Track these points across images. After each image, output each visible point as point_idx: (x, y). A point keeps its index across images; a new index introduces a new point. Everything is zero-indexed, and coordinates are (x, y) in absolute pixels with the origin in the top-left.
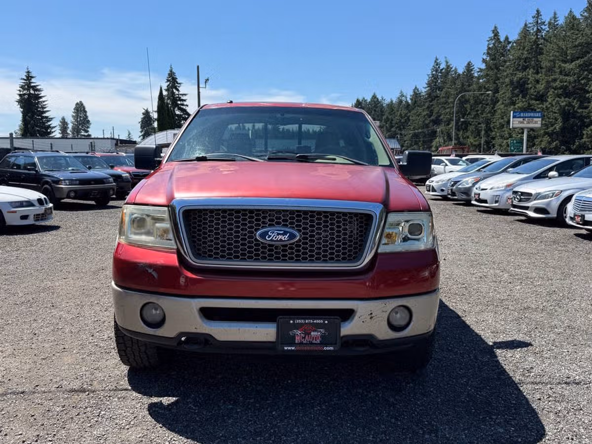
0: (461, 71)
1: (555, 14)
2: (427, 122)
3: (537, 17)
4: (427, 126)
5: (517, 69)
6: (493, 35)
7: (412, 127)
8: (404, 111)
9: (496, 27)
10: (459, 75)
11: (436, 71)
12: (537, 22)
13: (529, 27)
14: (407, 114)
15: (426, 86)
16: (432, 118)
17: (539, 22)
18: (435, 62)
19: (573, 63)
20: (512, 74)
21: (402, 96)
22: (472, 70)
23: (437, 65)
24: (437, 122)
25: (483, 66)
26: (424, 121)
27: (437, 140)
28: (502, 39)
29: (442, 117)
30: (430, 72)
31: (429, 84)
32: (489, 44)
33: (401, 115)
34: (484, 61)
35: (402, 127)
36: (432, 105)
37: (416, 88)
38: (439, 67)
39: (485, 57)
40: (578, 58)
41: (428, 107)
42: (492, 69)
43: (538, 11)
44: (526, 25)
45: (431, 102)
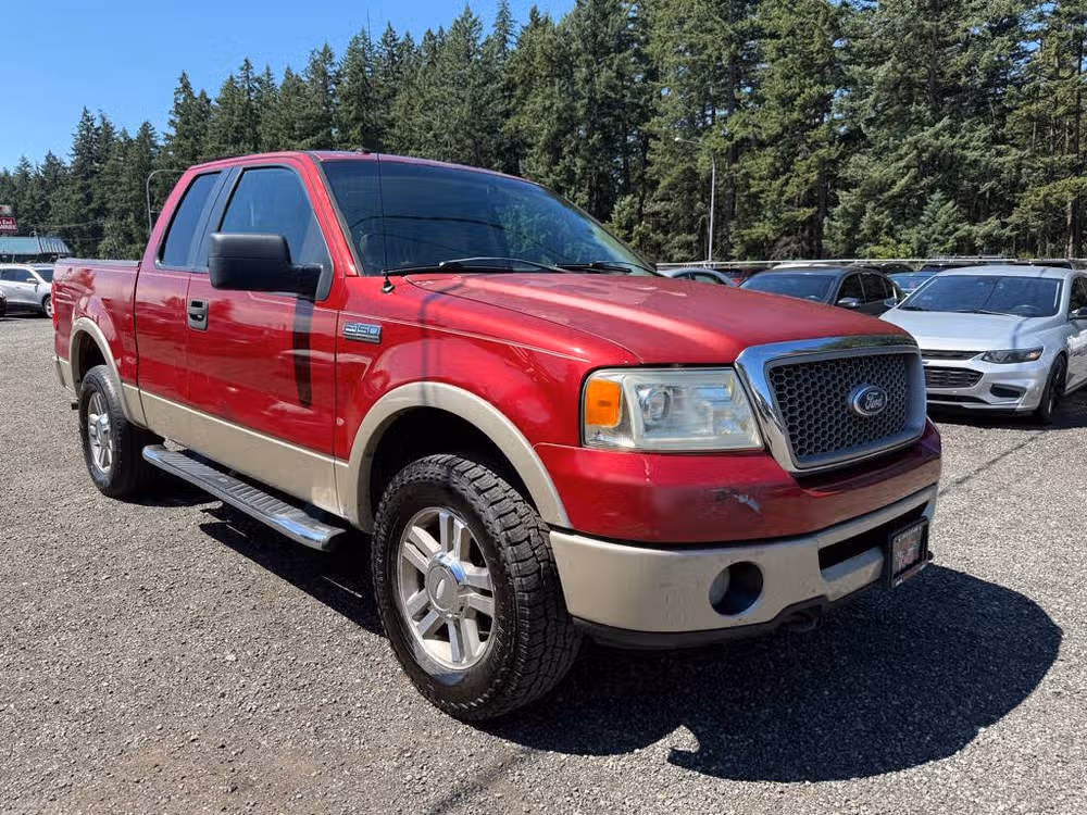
0: (133, 134)
1: (268, 69)
2: (83, 211)
3: (247, 70)
4: (85, 218)
5: (226, 142)
6: (181, 85)
7: (57, 220)
8: (38, 193)
9: (184, 74)
10: (131, 141)
11: (88, 130)
12: (248, 76)
13: (237, 83)
14: (43, 196)
15: (73, 152)
16: (92, 206)
17: (251, 77)
18: (85, 115)
19: (304, 141)
20: (218, 149)
21: (27, 165)
22: (151, 136)
23: (88, 120)
24: (102, 211)
25: (172, 132)
26: (77, 210)
27: (106, 241)
28: (197, 95)
29: (109, 206)
30: (76, 131)
31: (78, 151)
32: (176, 99)
33: (32, 197)
34: (172, 123)
35: (37, 218)
36: (89, 186)
37: (50, 154)
38: (92, 124)
39: (172, 118)
40: (308, 135)
41: (82, 189)
42: (187, 138)
43: (246, 61)
44: (232, 78)
45: (85, 178)
